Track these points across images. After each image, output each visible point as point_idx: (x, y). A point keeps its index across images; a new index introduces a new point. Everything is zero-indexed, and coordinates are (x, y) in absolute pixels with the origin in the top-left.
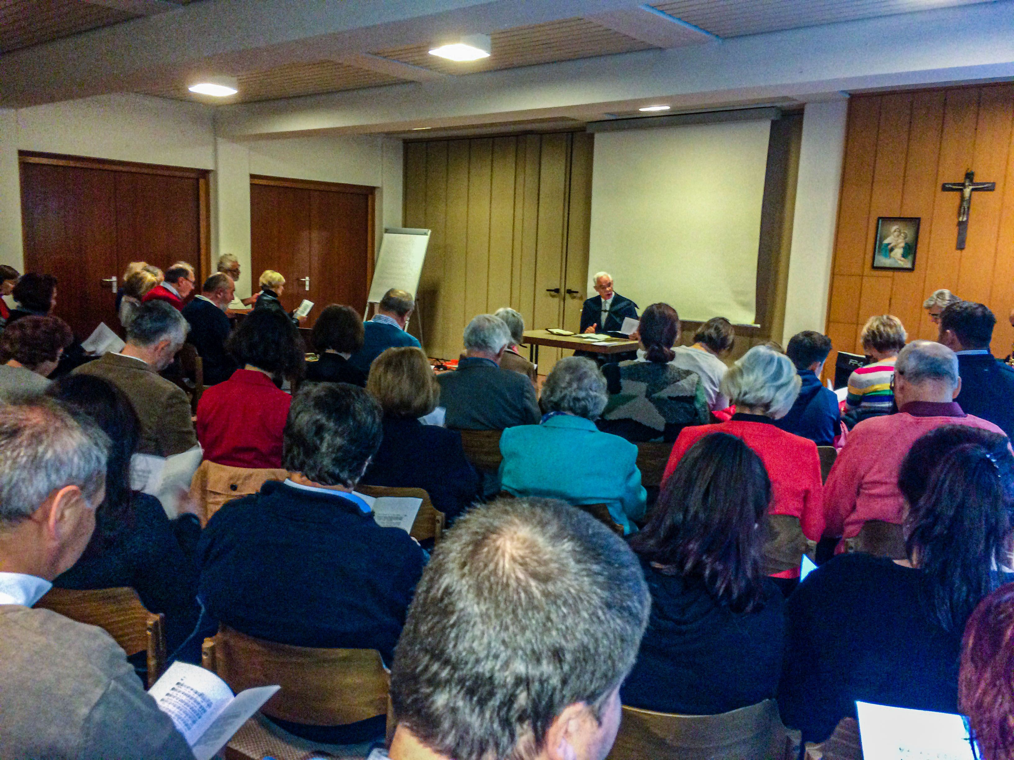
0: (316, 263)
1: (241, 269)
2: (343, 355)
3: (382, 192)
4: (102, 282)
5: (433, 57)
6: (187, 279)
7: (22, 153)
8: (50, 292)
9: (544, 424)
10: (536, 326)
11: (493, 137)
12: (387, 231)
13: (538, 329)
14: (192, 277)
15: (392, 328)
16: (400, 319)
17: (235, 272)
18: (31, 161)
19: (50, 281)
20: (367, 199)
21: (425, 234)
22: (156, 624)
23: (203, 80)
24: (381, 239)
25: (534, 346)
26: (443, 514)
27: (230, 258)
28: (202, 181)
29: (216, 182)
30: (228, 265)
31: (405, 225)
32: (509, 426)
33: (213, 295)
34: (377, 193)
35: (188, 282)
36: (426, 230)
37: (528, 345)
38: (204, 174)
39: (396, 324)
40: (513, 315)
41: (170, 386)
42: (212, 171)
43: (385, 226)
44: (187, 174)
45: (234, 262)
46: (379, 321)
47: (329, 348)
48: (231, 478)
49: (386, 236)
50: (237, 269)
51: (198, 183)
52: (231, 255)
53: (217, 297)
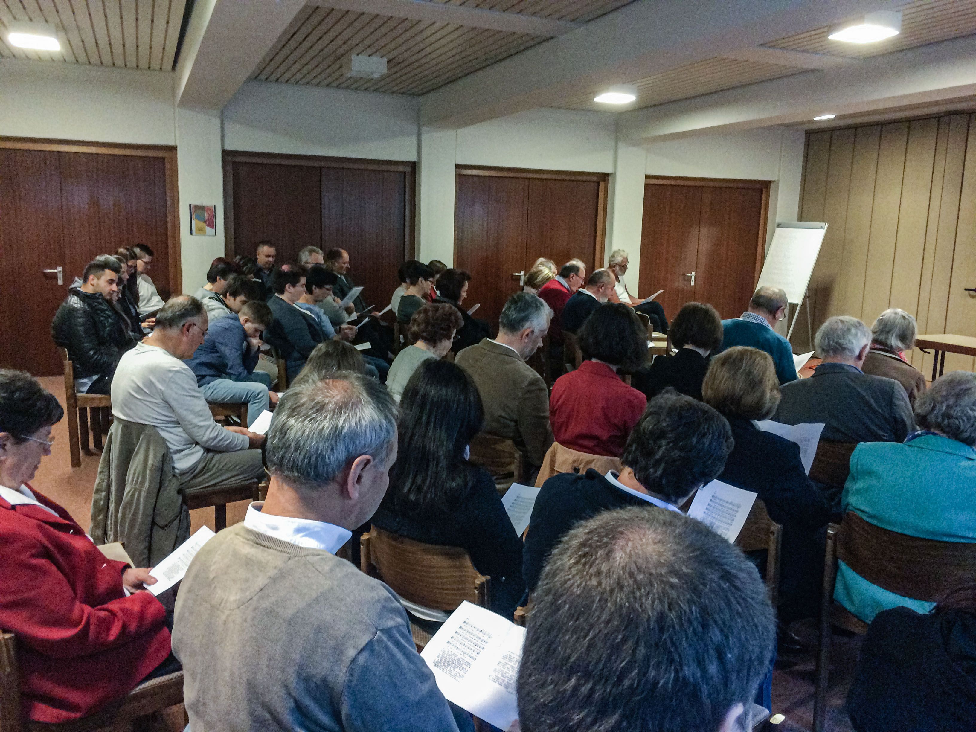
0: (703, 260)
1: (628, 266)
2: (701, 351)
3: (777, 187)
4: (512, 276)
5: (833, 43)
6: (577, 275)
7: (458, 167)
8: (461, 285)
9: (910, 443)
10: (947, 330)
11: (881, 125)
12: (779, 226)
13: (949, 333)
14: (582, 273)
15: (761, 327)
16: (771, 317)
17: (623, 267)
18: (465, 173)
19: (464, 277)
20: (762, 193)
21: (822, 228)
22: (482, 584)
23: (607, 90)
24: (773, 232)
25: (940, 352)
26: (780, 526)
27: (622, 253)
28: (602, 184)
29: (614, 183)
30: (619, 259)
31: (801, 218)
32: (866, 441)
33: (595, 288)
34: (772, 187)
35: (578, 278)
36: (823, 224)
37: (933, 351)
38: (604, 177)
39: (766, 323)
40: (904, 317)
41: (531, 373)
42: (612, 173)
43: (778, 220)
44: (588, 178)
45: (624, 258)
46: (748, 320)
47: (688, 344)
48: (574, 462)
49: (778, 231)
50: (626, 265)
51: (598, 186)
52: (624, 251)
53: (599, 290)
